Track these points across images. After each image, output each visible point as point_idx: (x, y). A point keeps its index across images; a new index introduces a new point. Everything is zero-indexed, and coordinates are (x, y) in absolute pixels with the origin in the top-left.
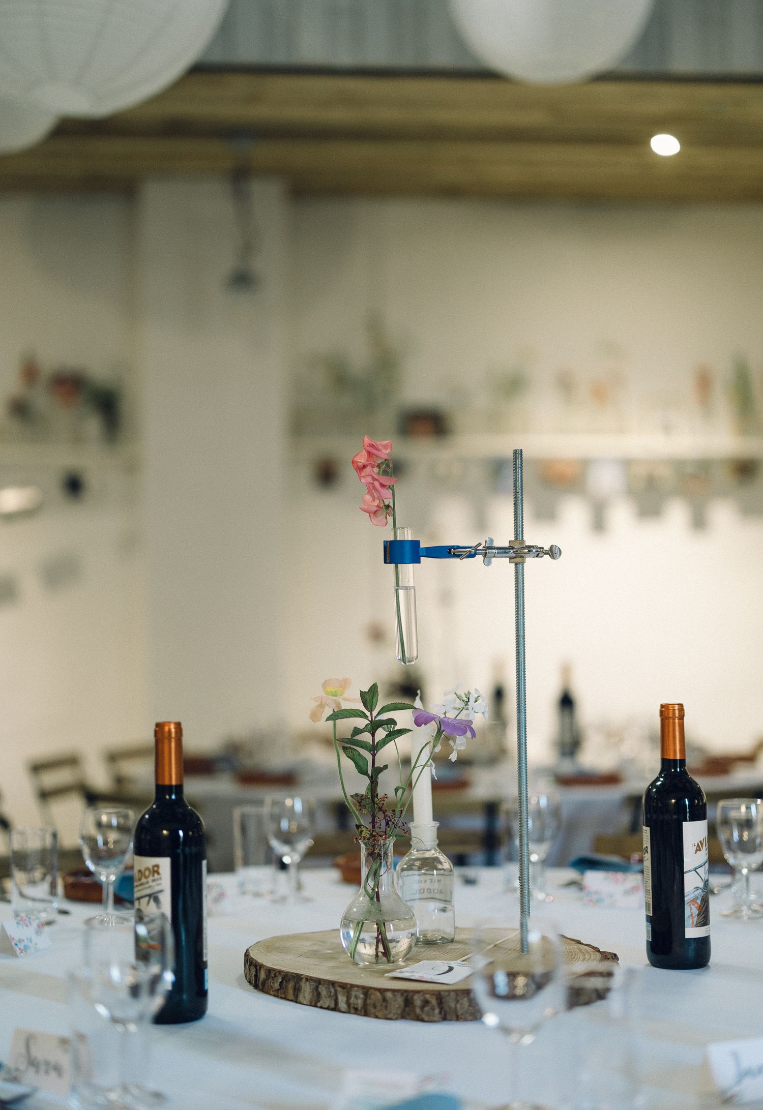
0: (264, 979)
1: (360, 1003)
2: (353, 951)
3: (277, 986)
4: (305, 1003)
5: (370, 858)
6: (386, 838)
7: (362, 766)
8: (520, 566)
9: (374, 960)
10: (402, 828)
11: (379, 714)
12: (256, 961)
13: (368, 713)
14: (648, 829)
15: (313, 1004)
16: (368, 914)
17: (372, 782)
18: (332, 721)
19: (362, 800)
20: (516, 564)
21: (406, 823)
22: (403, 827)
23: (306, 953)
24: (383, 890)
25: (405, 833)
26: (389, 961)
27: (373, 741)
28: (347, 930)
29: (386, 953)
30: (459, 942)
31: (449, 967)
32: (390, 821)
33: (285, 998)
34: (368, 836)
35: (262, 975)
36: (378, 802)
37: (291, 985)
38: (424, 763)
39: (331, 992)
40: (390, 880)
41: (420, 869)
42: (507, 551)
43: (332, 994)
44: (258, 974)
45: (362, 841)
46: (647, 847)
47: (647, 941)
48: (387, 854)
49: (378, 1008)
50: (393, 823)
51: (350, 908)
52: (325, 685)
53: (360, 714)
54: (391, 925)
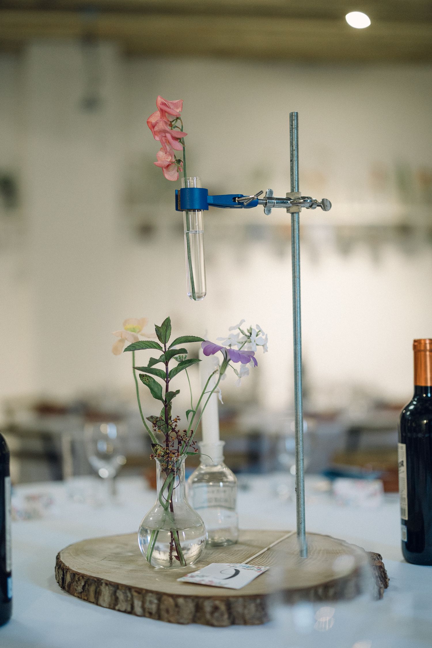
0: (69, 582)
1: (154, 608)
2: (149, 556)
3: (80, 589)
4: (104, 605)
5: (165, 473)
6: (178, 455)
7: (157, 391)
8: (296, 215)
9: (169, 564)
10: (192, 446)
11: (172, 345)
12: (64, 565)
13: (162, 345)
14: (404, 446)
15: (112, 606)
16: (163, 523)
17: (166, 406)
18: (131, 352)
19: (157, 421)
20: (293, 214)
21: (196, 442)
22: (194, 446)
23: (109, 556)
24: (176, 500)
25: (196, 451)
26: (181, 563)
27: (167, 369)
28: (144, 538)
29: (179, 557)
30: (242, 544)
31: (235, 570)
32: (182, 440)
33: (87, 600)
34: (163, 454)
35: (68, 578)
36: (171, 423)
37: (92, 589)
38: (211, 390)
39: (127, 597)
40: (183, 491)
41: (208, 481)
42: (285, 201)
43: (129, 599)
44: (65, 577)
45: (157, 458)
46: (402, 461)
47: (403, 542)
48: (179, 470)
49: (171, 612)
50: (185, 442)
51: (147, 519)
52: (125, 322)
53: (154, 345)
54: (183, 532)
